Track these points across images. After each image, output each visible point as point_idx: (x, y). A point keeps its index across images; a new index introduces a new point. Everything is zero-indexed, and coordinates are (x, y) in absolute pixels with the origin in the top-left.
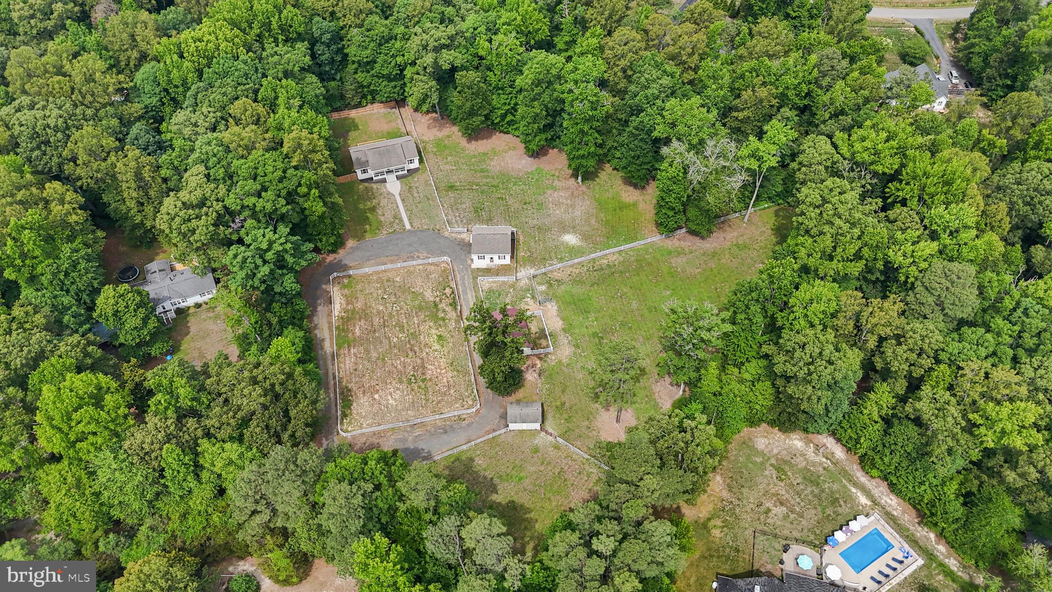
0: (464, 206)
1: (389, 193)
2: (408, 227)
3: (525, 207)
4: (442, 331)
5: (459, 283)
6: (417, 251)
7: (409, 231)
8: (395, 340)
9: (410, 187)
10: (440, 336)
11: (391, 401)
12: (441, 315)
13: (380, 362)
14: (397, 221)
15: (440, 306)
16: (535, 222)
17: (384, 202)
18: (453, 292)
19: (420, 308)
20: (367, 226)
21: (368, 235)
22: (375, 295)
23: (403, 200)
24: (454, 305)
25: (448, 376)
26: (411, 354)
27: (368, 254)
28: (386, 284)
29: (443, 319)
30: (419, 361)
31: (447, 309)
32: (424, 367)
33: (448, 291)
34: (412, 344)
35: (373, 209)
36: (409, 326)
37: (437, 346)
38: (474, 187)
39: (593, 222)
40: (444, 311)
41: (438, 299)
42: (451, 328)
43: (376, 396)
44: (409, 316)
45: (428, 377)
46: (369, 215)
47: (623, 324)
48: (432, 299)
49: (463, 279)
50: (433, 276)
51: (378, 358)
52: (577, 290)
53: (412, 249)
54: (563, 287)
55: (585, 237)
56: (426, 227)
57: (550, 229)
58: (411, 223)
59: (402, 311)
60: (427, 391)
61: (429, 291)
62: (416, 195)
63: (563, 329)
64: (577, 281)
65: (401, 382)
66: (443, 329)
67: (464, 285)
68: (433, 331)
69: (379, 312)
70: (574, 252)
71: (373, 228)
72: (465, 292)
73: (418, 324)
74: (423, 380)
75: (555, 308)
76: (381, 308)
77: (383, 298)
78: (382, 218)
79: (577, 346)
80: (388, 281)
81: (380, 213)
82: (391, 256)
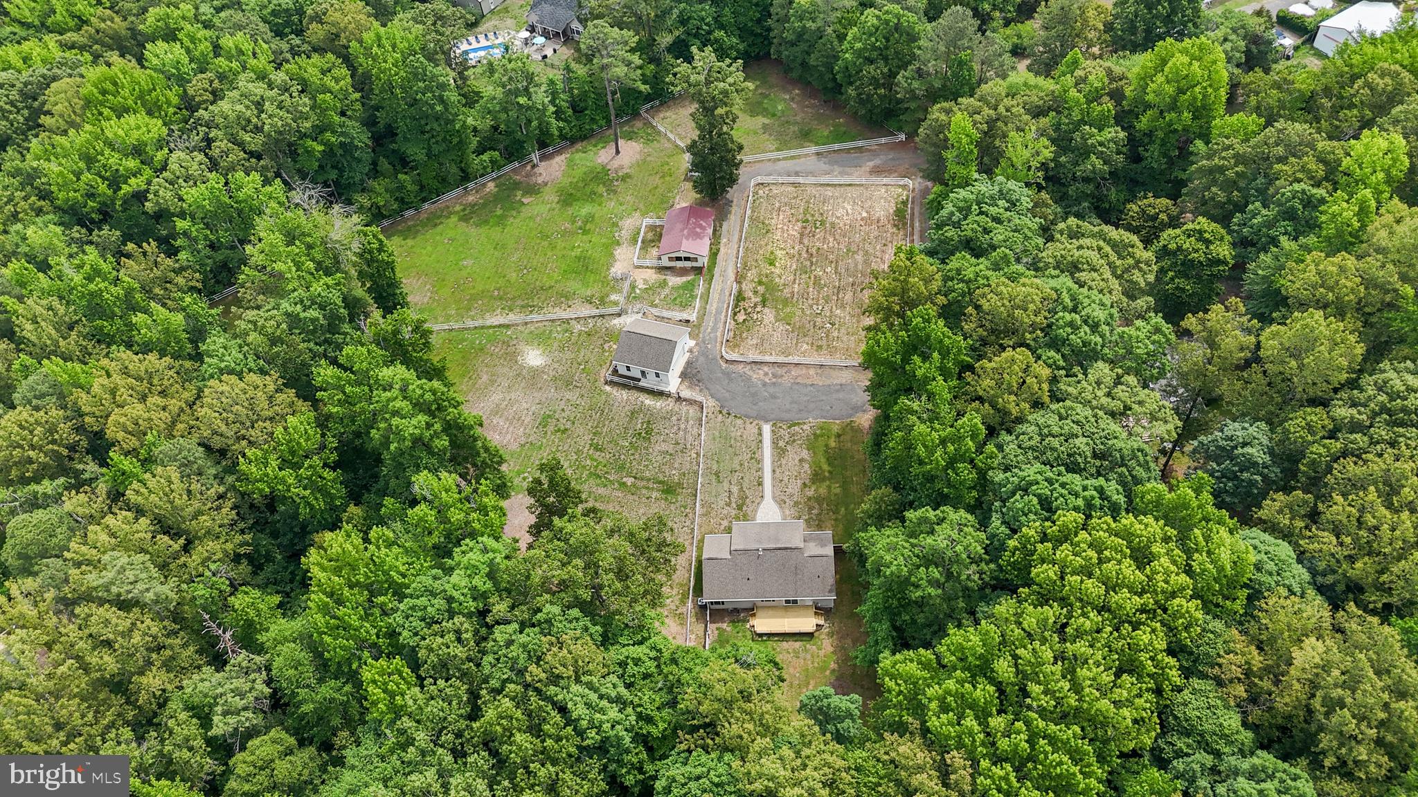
0: (664, 447)
1: (781, 503)
2: (767, 429)
3: (569, 425)
4: (767, 269)
5: (721, 325)
6: (765, 384)
7: (767, 421)
8: (829, 269)
9: (740, 507)
10: (772, 264)
11: (849, 207)
12: (761, 289)
13: (853, 247)
14: (781, 444)
15: (758, 299)
16: (568, 395)
17: (794, 488)
18: (735, 314)
19: (786, 302)
20: (833, 444)
21: (836, 429)
22: (843, 331)
23: (760, 484)
24: (740, 297)
25: (777, 221)
26: (814, 251)
27: (841, 395)
28: (824, 343)
29: (760, 283)
30: (806, 241)
31: (751, 294)
32: (802, 235)
33: (741, 317)
34: (809, 260)
35: (817, 477)
36: (807, 283)
37: (779, 253)
38: (629, 481)
39: (485, 378)
40: (756, 292)
41: (758, 309)
42: (754, 271)
43: (865, 214)
44: (804, 295)
45: (800, 224)
46: (826, 467)
47: (545, 237)
48: (766, 310)
49: (714, 329)
50: (755, 342)
51: (854, 253)
52: (573, 285)
53: (771, 390)
54: (589, 293)
55: (512, 356)
56: (739, 422)
57: (555, 379)
58: (760, 434)
59: (810, 302)
60: (806, 211)
61: (766, 321)
62: (735, 489)
63: (618, 244)
64: (565, 298)
65: (833, 224)
66: (764, 272)
67: (716, 322)
68: (777, 271)
69: (843, 307)
70: (541, 338)
71: (821, 442)
72: (718, 312)
73: (794, 282)
74: (807, 221)
75: (613, 270)
76: (838, 311)
77: (833, 324)
78: (805, 454)
79: (615, 225)
80: (820, 347)
81: (806, 466)
82: (806, 385)
